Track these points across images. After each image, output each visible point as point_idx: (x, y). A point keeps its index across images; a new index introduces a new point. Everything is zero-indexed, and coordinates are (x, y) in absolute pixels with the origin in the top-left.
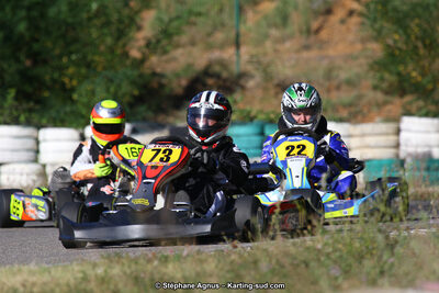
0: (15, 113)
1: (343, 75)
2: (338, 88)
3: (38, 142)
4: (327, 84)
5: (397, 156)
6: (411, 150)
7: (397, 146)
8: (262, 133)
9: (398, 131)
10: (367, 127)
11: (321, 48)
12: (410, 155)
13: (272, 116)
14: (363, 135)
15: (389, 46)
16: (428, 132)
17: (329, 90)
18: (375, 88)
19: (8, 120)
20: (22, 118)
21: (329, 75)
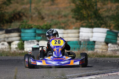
1: (63, 13)
2: (61, 17)
4: (58, 16)
5: (79, 40)
6: (83, 38)
7: (79, 37)
8: (35, 32)
9: (79, 33)
10: (69, 31)
11: (57, 5)
12: (82, 40)
13: (38, 27)
14: (68, 33)
15: (77, 5)
16: (88, 33)
17: (58, 18)
18: (73, 18)
21: (59, 13)
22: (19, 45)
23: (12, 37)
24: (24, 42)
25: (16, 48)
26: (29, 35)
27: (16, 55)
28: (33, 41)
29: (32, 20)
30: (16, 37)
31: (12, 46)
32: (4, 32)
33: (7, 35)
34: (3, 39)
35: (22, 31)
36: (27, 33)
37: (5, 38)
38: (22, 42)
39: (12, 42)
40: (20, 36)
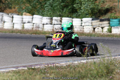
0: (68, 15)
3: (72, 21)
8: (119, 21)
19: (66, 16)
20: (69, 16)
22: (108, 29)
23: (104, 24)
24: (112, 27)
25: (106, 31)
26: (115, 23)
27: (104, 36)
28: (118, 27)
29: (119, 13)
30: (107, 24)
31: (104, 30)
32: (99, 20)
33: (101, 23)
34: (98, 25)
35: (111, 20)
36: (114, 21)
37: (99, 24)
38: (111, 27)
39: (104, 27)
40: (109, 23)
